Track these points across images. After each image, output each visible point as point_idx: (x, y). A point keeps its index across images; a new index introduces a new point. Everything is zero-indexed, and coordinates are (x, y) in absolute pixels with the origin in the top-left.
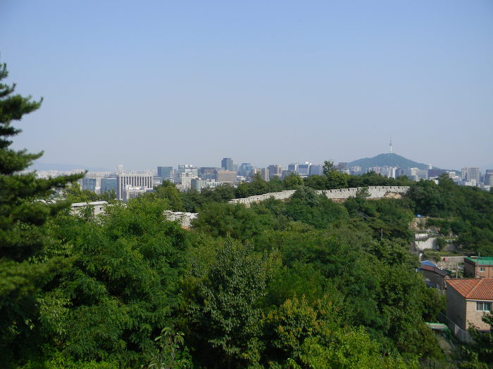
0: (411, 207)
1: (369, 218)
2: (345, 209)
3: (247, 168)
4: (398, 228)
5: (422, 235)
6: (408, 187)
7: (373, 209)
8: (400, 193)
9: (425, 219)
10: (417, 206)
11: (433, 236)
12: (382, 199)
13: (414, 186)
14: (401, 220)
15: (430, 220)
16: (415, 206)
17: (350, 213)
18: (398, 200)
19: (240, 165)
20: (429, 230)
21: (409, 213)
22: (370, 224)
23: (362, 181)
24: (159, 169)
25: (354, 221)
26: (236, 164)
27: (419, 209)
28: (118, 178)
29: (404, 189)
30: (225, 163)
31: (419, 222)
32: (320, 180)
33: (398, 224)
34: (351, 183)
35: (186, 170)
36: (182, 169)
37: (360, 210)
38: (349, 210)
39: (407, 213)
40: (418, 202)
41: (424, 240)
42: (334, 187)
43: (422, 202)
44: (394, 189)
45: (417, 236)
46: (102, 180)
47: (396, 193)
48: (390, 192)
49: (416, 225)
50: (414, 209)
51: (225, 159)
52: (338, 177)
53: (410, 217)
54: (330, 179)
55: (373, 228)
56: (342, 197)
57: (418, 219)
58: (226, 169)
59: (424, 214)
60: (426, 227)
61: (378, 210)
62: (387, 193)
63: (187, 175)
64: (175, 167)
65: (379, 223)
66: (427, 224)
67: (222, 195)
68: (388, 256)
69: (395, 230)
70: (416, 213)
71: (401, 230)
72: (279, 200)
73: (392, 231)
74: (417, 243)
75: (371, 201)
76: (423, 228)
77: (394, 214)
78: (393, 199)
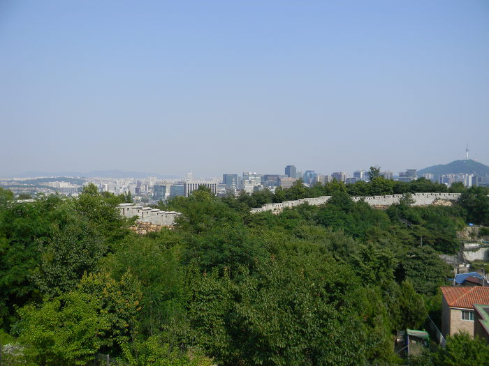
0: (462, 215)
1: (412, 226)
2: (386, 215)
3: (311, 175)
4: (443, 237)
5: (473, 245)
6: (460, 194)
7: (418, 215)
8: (451, 201)
9: (477, 229)
10: (469, 214)
11: (485, 247)
12: (430, 206)
13: (466, 193)
14: (447, 228)
15: (483, 230)
16: (466, 214)
17: (392, 220)
18: (447, 207)
19: (304, 172)
20: (482, 240)
21: (460, 221)
22: (412, 231)
23: (409, 187)
24: (225, 177)
25: (394, 228)
26: (300, 171)
27: (471, 217)
28: (185, 185)
29: (455, 196)
30: (289, 170)
31: (471, 231)
32: (363, 186)
33: (444, 233)
34: (397, 189)
35: (250, 177)
36: (246, 176)
37: (403, 216)
38: (391, 217)
39: (457, 221)
40: (470, 209)
41: (474, 250)
42: (378, 194)
43: (475, 210)
44: (444, 196)
45: (466, 246)
46: (171, 186)
47: (446, 200)
48: (439, 199)
49: (467, 234)
50: (465, 218)
51: (289, 167)
52: (383, 183)
53: (459, 226)
54: (374, 186)
55: (415, 236)
56: (386, 203)
57: (470, 228)
58: (289, 176)
59: (477, 223)
60: (479, 237)
61: (424, 218)
62: (437, 200)
63: (250, 182)
64: (240, 175)
65: (422, 231)
66: (479, 233)
67: (258, 200)
68: (375, 259)
69: (440, 239)
70: (468, 222)
71: (447, 240)
72: (314, 205)
73: (436, 240)
74: (465, 253)
75: (416, 208)
76: (475, 238)
77: (440, 222)
78: (441, 207)
